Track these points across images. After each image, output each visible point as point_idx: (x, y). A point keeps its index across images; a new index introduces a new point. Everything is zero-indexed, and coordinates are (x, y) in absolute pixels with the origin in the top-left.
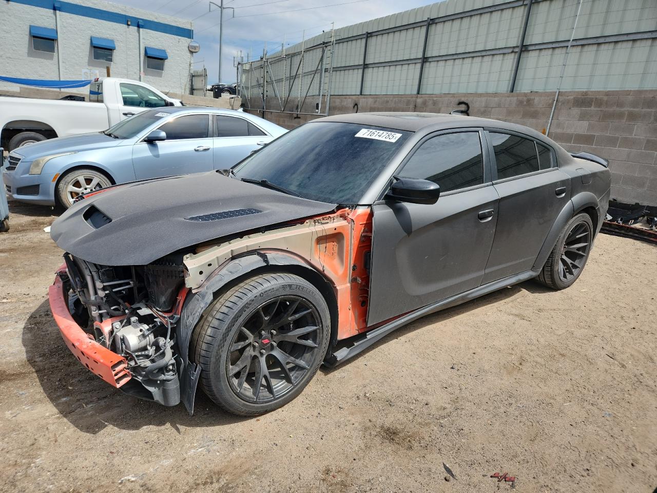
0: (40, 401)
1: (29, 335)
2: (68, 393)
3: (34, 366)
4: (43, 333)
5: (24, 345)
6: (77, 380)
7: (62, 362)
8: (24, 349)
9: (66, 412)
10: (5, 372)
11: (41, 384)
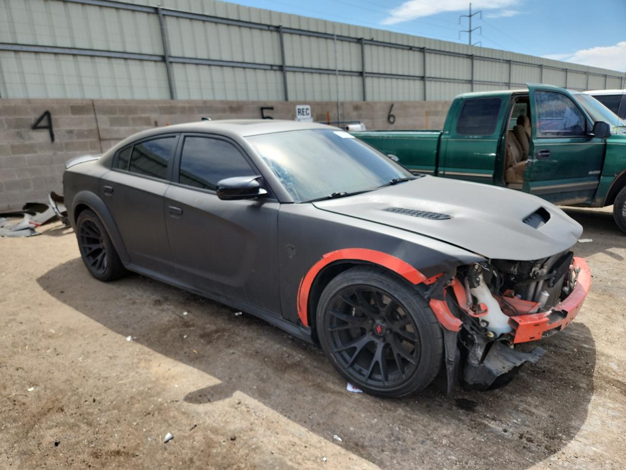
0: (603, 355)
1: (573, 423)
2: (580, 348)
3: (591, 382)
4: (557, 416)
5: (586, 411)
6: (566, 352)
7: (565, 371)
8: (590, 407)
9: (590, 340)
10: (621, 392)
11: (595, 365)
